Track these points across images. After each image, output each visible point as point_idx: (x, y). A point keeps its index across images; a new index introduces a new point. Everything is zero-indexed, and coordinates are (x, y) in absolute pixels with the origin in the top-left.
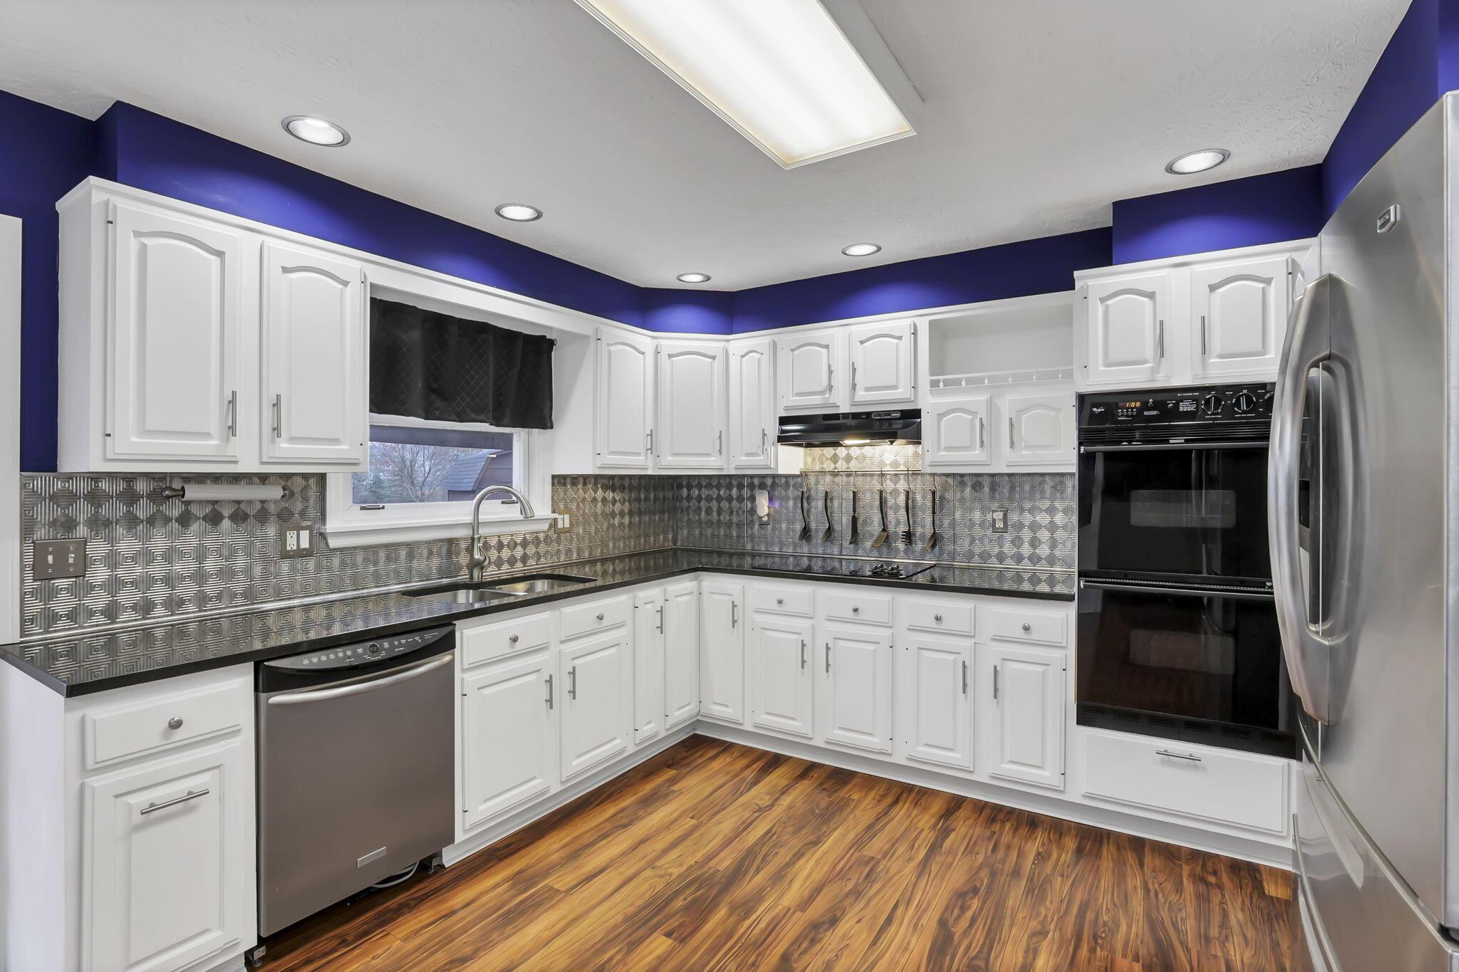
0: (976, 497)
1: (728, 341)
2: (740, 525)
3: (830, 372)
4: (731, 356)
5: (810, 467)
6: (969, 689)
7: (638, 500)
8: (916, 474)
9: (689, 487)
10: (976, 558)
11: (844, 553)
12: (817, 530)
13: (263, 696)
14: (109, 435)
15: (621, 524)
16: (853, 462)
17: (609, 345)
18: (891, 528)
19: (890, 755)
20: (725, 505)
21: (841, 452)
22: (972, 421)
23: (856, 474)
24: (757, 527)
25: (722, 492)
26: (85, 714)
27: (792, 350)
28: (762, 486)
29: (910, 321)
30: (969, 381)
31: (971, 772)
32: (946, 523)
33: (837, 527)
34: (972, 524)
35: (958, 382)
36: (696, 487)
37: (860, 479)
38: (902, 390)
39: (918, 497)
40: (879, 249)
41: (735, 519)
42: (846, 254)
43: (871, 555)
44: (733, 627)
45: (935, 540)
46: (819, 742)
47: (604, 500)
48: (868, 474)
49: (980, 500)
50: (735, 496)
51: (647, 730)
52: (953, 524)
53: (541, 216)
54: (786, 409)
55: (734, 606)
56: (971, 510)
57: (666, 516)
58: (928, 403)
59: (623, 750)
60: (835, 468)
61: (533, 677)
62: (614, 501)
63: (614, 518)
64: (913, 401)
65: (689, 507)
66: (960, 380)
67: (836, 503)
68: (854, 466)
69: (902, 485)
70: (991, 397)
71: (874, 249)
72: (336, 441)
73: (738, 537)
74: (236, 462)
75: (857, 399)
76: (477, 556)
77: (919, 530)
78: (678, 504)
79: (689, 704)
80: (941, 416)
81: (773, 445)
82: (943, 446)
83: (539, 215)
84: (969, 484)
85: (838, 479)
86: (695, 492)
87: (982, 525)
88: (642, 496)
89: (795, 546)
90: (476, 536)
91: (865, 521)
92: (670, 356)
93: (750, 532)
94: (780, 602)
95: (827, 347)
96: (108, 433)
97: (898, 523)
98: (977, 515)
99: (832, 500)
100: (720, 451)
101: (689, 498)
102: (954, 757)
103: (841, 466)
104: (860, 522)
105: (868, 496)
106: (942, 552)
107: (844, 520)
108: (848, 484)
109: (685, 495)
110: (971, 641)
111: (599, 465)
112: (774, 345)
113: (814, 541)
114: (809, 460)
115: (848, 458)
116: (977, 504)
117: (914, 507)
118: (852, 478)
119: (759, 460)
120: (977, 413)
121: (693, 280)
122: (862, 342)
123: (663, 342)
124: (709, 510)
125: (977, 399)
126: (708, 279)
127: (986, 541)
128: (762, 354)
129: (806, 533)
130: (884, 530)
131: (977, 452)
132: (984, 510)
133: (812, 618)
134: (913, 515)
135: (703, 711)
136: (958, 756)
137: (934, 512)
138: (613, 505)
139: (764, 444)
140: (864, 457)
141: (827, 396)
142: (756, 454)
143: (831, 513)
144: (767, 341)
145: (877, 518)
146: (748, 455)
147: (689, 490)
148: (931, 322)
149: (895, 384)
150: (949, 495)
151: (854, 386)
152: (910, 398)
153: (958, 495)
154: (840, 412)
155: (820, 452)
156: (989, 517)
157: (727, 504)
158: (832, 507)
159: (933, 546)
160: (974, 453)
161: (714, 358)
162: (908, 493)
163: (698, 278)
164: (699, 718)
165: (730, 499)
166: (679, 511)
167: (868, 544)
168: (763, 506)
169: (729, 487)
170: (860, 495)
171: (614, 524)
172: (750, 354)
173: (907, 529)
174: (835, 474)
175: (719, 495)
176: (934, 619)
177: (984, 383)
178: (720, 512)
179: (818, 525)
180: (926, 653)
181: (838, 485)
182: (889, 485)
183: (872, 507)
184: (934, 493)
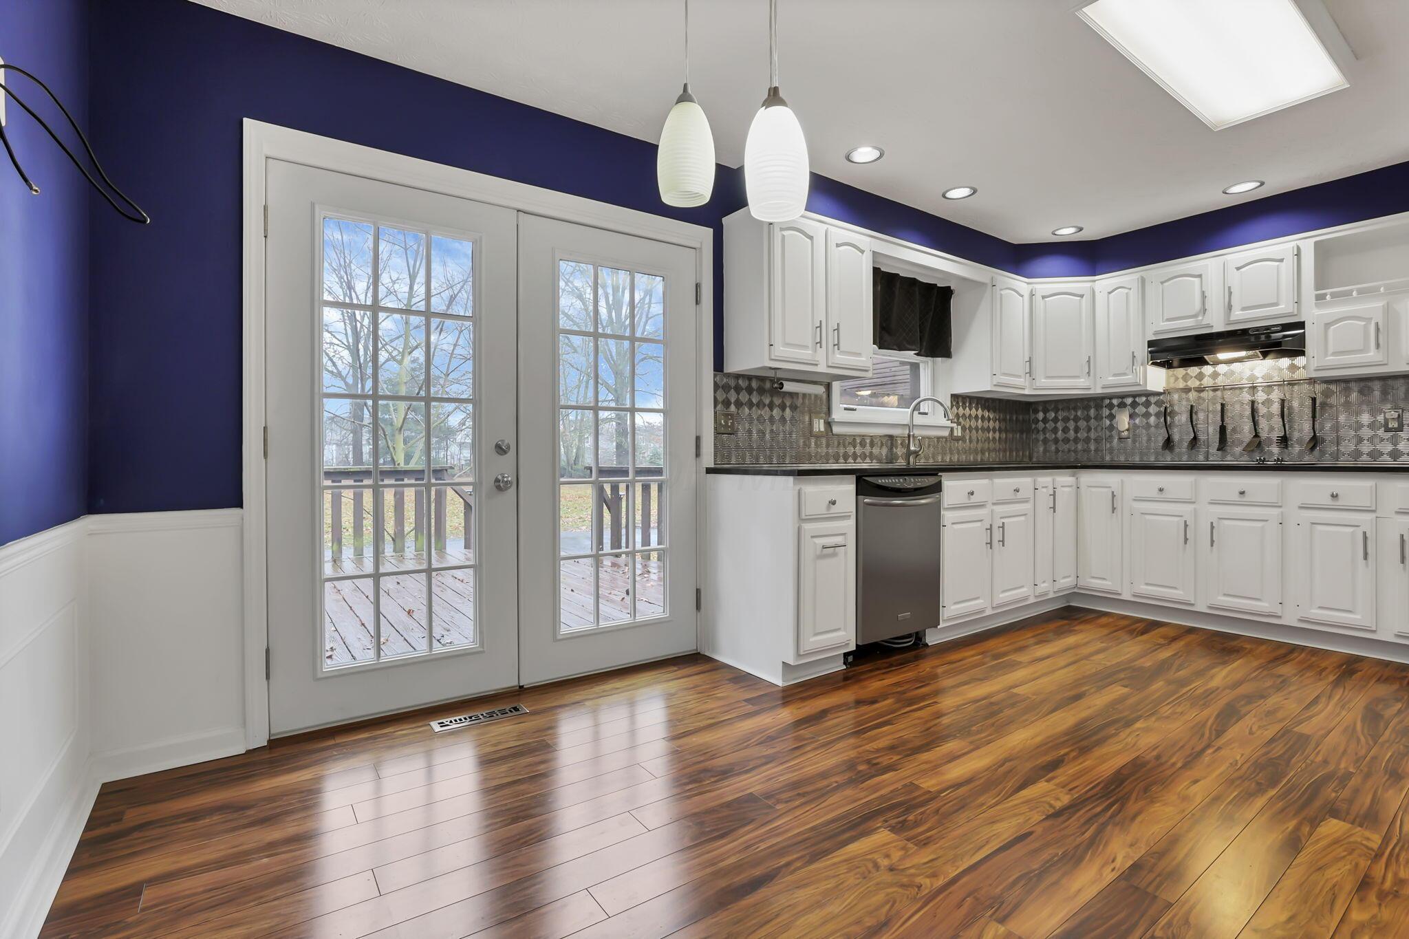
0: (1363, 401)
1: (1095, 281)
2: (1097, 440)
3: (1204, 296)
4: (1096, 294)
5: (1172, 385)
6: (1369, 557)
7: (1005, 420)
8: (1292, 383)
9: (1045, 411)
10: (1365, 457)
11: (1211, 459)
12: (1181, 440)
13: (860, 497)
14: (772, 345)
15: (994, 438)
16: (1220, 378)
17: (1001, 290)
18: (1264, 435)
19: (1280, 617)
20: (1082, 424)
21: (1208, 370)
22: (1366, 328)
23: (1224, 389)
24: (1116, 440)
25: (1079, 413)
26: (801, 488)
27: (1162, 283)
28: (1122, 405)
29: (1293, 244)
30: (1360, 292)
31: (1374, 632)
32: (1328, 426)
33: (1202, 437)
34: (1359, 426)
35: (1349, 293)
36: (1052, 410)
37: (1229, 393)
38: (1283, 306)
39: (1295, 404)
40: (1262, 184)
41: (1093, 435)
42: (1226, 193)
43: (1241, 459)
44: (1113, 512)
45: (1315, 442)
46: (1201, 607)
47: (983, 417)
48: (1237, 388)
49: (1369, 403)
50: (1092, 415)
51: (1044, 587)
52: (1336, 428)
53: (977, 191)
54: (1156, 333)
55: (1113, 496)
56: (1358, 413)
57: (1024, 436)
58: (1312, 315)
59: (1026, 599)
60: (1201, 384)
61: (979, 524)
62: (989, 419)
63: (989, 433)
64: (1296, 315)
65: (1045, 428)
66: (1352, 291)
67: (1201, 416)
68: (1220, 381)
69: (1276, 395)
70: (1388, 303)
71: (1259, 184)
72: (859, 355)
73: (1096, 450)
74: (816, 365)
75: (1233, 318)
76: (912, 448)
77: (1296, 435)
78: (1034, 426)
79: (1070, 576)
80: (1327, 326)
81: (1142, 365)
82: (1331, 350)
83: (975, 191)
84: (1356, 389)
85: (1204, 395)
86: (1052, 415)
87: (1372, 426)
88: (1008, 417)
89: (1157, 454)
90: (912, 433)
91: (1234, 430)
92: (1044, 297)
93: (1108, 446)
94: (1161, 490)
95: (1200, 276)
96: (772, 343)
97: (1272, 429)
98: (1365, 418)
99: (1196, 413)
100: (1089, 373)
101: (1045, 420)
102: (1355, 618)
103: (1207, 382)
104: (1228, 431)
105: (1237, 407)
106: (1323, 453)
107: (1211, 430)
108: (1214, 398)
109: (1041, 418)
110: (1373, 516)
111: (995, 383)
112: (1143, 281)
113: (1177, 450)
114: (1172, 380)
115: (1215, 375)
116: (1364, 407)
117: (1290, 414)
118: (1219, 393)
119: (1129, 378)
120: (1371, 318)
121: (1067, 233)
122: (1238, 269)
123: (1037, 286)
124: (1066, 430)
125: (1373, 307)
126: (1081, 229)
127: (1376, 440)
128: (1130, 289)
129: (1168, 444)
130: (1257, 436)
131: (1371, 354)
132: (1373, 413)
133: (1194, 502)
134: (1289, 421)
135: (1081, 583)
136: (1358, 617)
137: (1314, 417)
138: (989, 422)
139: (1133, 365)
140: (1233, 373)
141: (1200, 318)
142: (1125, 374)
143: (1196, 424)
144: (1137, 277)
145: (1247, 427)
146: (1115, 375)
147: (1045, 413)
148: (1316, 243)
149: (1276, 301)
150: (1333, 400)
151: (1230, 307)
152: (1293, 312)
153: (1342, 400)
154: (1213, 331)
155: (1185, 372)
156: (1380, 418)
157: (1085, 423)
158: (1198, 419)
159: (1313, 449)
160: (1369, 354)
161: (1082, 296)
162: (1283, 401)
163: (1072, 230)
164: (1076, 590)
165: (1088, 419)
166: (1035, 432)
167: (1238, 450)
168: (1123, 421)
169: (1087, 408)
170: (1228, 407)
171: (989, 437)
172: (1120, 290)
173: (1282, 434)
174: (1200, 390)
175: (1076, 416)
176: (1330, 497)
177: (1380, 291)
178: (1077, 430)
179: (1181, 435)
180: (1320, 528)
181: (1204, 400)
182: (1261, 396)
183: (1241, 416)
184: (1314, 400)
